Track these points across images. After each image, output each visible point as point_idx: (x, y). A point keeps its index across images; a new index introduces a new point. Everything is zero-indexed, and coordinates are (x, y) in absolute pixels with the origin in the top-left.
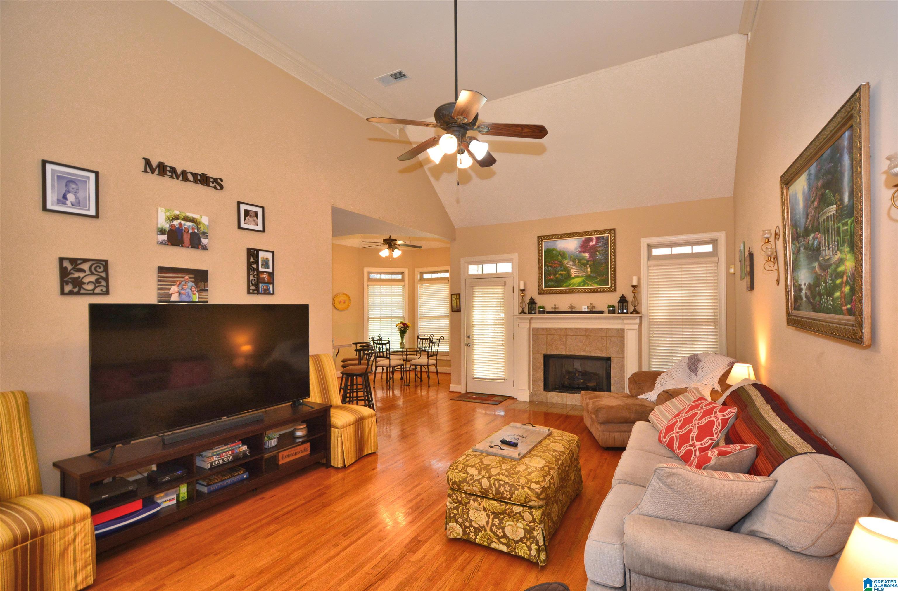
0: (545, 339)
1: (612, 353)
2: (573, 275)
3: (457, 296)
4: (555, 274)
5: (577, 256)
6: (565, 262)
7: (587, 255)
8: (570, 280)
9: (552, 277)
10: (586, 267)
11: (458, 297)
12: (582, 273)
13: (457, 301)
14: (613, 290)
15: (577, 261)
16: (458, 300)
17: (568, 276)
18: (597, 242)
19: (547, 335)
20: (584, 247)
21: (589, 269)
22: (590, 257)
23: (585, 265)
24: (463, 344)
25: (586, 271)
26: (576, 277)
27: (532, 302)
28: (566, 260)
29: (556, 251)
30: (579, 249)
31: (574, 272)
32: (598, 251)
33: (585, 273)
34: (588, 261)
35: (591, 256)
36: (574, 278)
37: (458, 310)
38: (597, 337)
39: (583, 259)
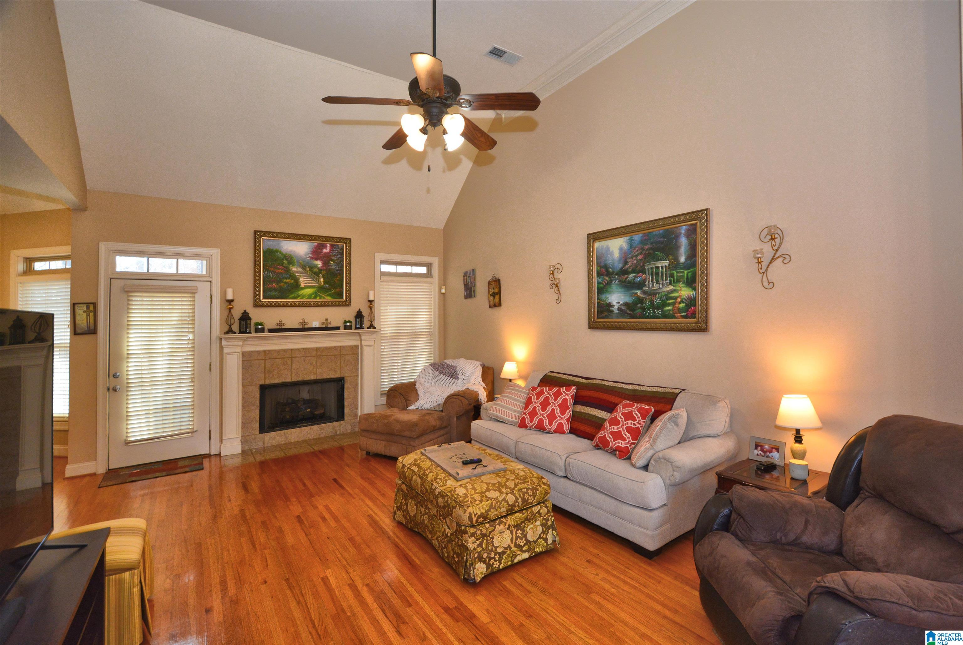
0: (263, 365)
1: (346, 373)
2: (302, 285)
3: (88, 308)
4: (278, 282)
5: (308, 263)
6: (293, 269)
7: (319, 263)
8: (299, 291)
9: (274, 285)
10: (318, 276)
11: (92, 307)
12: (314, 284)
13: (88, 315)
14: (347, 304)
15: (308, 269)
16: (92, 314)
17: (296, 286)
18: (331, 250)
19: (265, 360)
20: (316, 253)
21: (322, 280)
22: (323, 266)
23: (317, 274)
24: (101, 390)
25: (318, 282)
26: (306, 287)
27: (245, 317)
28: (293, 265)
29: (280, 252)
30: (311, 255)
31: (303, 281)
32: (332, 260)
33: (317, 283)
34: (320, 270)
35: (324, 264)
36: (303, 288)
37: (92, 331)
38: (330, 357)
39: (315, 267)
